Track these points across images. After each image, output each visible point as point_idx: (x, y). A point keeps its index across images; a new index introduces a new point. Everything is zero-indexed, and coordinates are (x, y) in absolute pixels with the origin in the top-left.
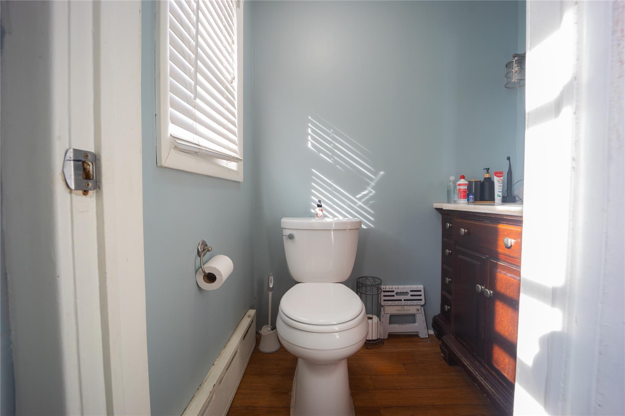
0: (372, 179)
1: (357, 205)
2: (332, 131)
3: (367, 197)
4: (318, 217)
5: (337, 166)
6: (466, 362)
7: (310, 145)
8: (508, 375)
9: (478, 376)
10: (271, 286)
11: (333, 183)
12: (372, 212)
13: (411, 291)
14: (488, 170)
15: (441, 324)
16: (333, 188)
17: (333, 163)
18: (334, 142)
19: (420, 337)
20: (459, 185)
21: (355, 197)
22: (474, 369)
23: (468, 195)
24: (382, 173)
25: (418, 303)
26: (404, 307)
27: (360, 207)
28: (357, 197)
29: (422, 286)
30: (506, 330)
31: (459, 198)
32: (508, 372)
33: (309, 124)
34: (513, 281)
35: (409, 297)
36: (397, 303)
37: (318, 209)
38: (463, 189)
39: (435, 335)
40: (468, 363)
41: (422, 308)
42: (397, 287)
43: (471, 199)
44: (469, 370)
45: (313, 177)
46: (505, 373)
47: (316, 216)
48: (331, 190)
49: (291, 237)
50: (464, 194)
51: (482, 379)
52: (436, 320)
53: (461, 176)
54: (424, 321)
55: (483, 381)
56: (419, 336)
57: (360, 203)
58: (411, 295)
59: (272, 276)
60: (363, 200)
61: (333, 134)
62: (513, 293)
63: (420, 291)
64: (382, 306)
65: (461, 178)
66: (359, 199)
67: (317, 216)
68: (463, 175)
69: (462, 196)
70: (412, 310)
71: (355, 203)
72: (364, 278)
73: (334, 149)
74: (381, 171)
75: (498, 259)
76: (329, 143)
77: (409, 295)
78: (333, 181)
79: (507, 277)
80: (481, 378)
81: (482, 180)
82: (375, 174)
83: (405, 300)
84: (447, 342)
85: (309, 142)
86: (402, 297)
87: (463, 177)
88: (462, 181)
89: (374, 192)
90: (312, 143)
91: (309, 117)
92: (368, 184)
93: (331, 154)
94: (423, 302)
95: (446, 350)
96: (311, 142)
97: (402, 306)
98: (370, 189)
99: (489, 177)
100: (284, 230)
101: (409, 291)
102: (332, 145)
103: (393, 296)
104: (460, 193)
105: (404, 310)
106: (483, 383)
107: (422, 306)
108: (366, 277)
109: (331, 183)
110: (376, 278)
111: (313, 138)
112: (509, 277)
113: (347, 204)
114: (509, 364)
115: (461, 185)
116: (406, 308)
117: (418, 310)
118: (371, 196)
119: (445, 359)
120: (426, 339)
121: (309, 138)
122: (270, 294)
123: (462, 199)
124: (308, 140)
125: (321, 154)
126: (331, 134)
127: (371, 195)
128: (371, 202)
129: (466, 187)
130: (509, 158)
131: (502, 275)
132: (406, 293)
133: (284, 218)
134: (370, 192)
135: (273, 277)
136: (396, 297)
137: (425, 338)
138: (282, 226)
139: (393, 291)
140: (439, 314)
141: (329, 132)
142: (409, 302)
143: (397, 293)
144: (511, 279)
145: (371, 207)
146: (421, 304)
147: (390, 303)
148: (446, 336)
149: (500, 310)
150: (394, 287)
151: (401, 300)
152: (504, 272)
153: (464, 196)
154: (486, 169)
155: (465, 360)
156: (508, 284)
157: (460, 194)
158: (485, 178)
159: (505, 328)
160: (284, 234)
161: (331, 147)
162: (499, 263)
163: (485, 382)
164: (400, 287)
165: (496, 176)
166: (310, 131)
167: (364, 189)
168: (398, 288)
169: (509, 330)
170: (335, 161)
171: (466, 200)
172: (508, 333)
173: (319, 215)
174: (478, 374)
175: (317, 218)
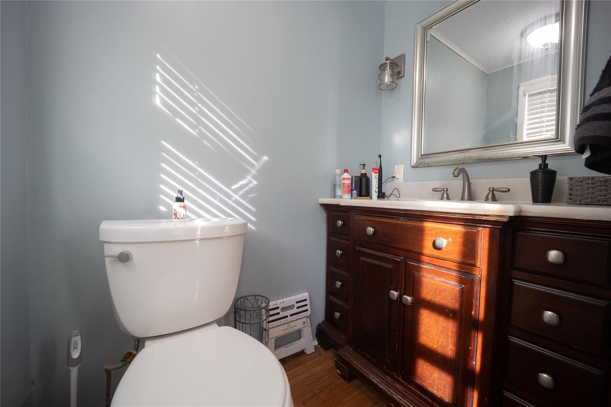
0: (252, 166)
1: (233, 199)
2: (197, 87)
3: (246, 189)
4: (178, 218)
5: (205, 142)
6: (374, 379)
7: (157, 101)
8: (438, 392)
9: (394, 395)
10: (76, 355)
11: (198, 166)
12: (253, 209)
13: (297, 302)
14: (364, 165)
15: (327, 332)
16: (197, 174)
17: (198, 136)
18: (200, 105)
19: (307, 354)
20: (343, 179)
21: (229, 187)
22: (388, 386)
23: (352, 190)
24: (265, 158)
25: (304, 315)
26: (290, 324)
27: (236, 202)
28: (234, 187)
29: (307, 294)
30: (434, 341)
31: (344, 193)
32: (438, 388)
33: (158, 67)
34: (446, 286)
35: (295, 310)
36: (282, 321)
37: (176, 206)
38: (348, 184)
39: (319, 346)
40: (378, 380)
41: (308, 319)
42: (281, 301)
43: (355, 194)
44: (381, 389)
45: (163, 154)
46: (434, 389)
47: (174, 217)
48: (195, 177)
49: (124, 258)
50: (348, 189)
51: (400, 398)
52: (321, 329)
53: (345, 169)
54: (310, 334)
55: (402, 400)
56: (306, 352)
57: (236, 197)
58: (298, 308)
59: (78, 335)
60: (241, 192)
61: (199, 93)
62: (445, 300)
63: (306, 300)
64: (265, 330)
65: (344, 172)
66: (236, 191)
67: (176, 216)
68: (347, 168)
69: (346, 191)
70: (298, 325)
71: (230, 197)
72: (242, 299)
73: (199, 115)
74: (264, 155)
75: (420, 261)
76: (193, 105)
77: (295, 308)
78: (197, 163)
79: (435, 282)
80: (399, 396)
81: (359, 175)
82: (257, 159)
83: (291, 315)
84: (344, 356)
85: (157, 96)
86: (288, 313)
87: (346, 171)
88: (346, 175)
89: (255, 182)
90: (161, 98)
91: (158, 56)
92: (248, 172)
93: (195, 123)
94: (308, 313)
95: (344, 366)
96: (160, 96)
97: (289, 323)
98: (249, 177)
99: (366, 173)
100: (106, 246)
101: (295, 303)
102: (197, 109)
103: (279, 313)
104: (344, 187)
105: (290, 328)
106: (402, 402)
107: (308, 317)
108: (246, 296)
109: (195, 166)
110: (259, 296)
111: (163, 90)
112: (438, 281)
113: (218, 198)
114: (439, 379)
115: (345, 180)
116: (292, 324)
117: (304, 323)
118: (251, 188)
119: (342, 376)
120: (314, 354)
121: (158, 89)
122: (74, 372)
123: (346, 194)
124: (155, 93)
125: (178, 120)
126: (196, 92)
127: (251, 185)
128: (251, 196)
129: (350, 182)
130: (380, 156)
131: (428, 280)
132: (291, 307)
133: (104, 222)
134: (250, 182)
135: (79, 337)
136: (282, 315)
137: (312, 353)
138: (102, 238)
139: (278, 308)
140: (324, 321)
141: (193, 88)
142: (295, 317)
143: (283, 309)
144: (443, 284)
145: (252, 202)
146: (308, 315)
147: (275, 323)
148: (342, 349)
149: (425, 319)
150: (279, 301)
151: (287, 317)
152: (430, 276)
153: (348, 191)
154: (363, 165)
155: (374, 377)
156: (438, 290)
157: (344, 189)
158: (362, 174)
159: (432, 339)
160: (107, 252)
161: (195, 112)
162: (422, 266)
163: (405, 401)
164: (285, 300)
165: (373, 172)
166: (158, 78)
167: (243, 178)
168: (283, 302)
169: (439, 341)
170: (201, 133)
171: (350, 195)
172: (438, 345)
173: (180, 214)
174: (394, 392)
175: (176, 220)
